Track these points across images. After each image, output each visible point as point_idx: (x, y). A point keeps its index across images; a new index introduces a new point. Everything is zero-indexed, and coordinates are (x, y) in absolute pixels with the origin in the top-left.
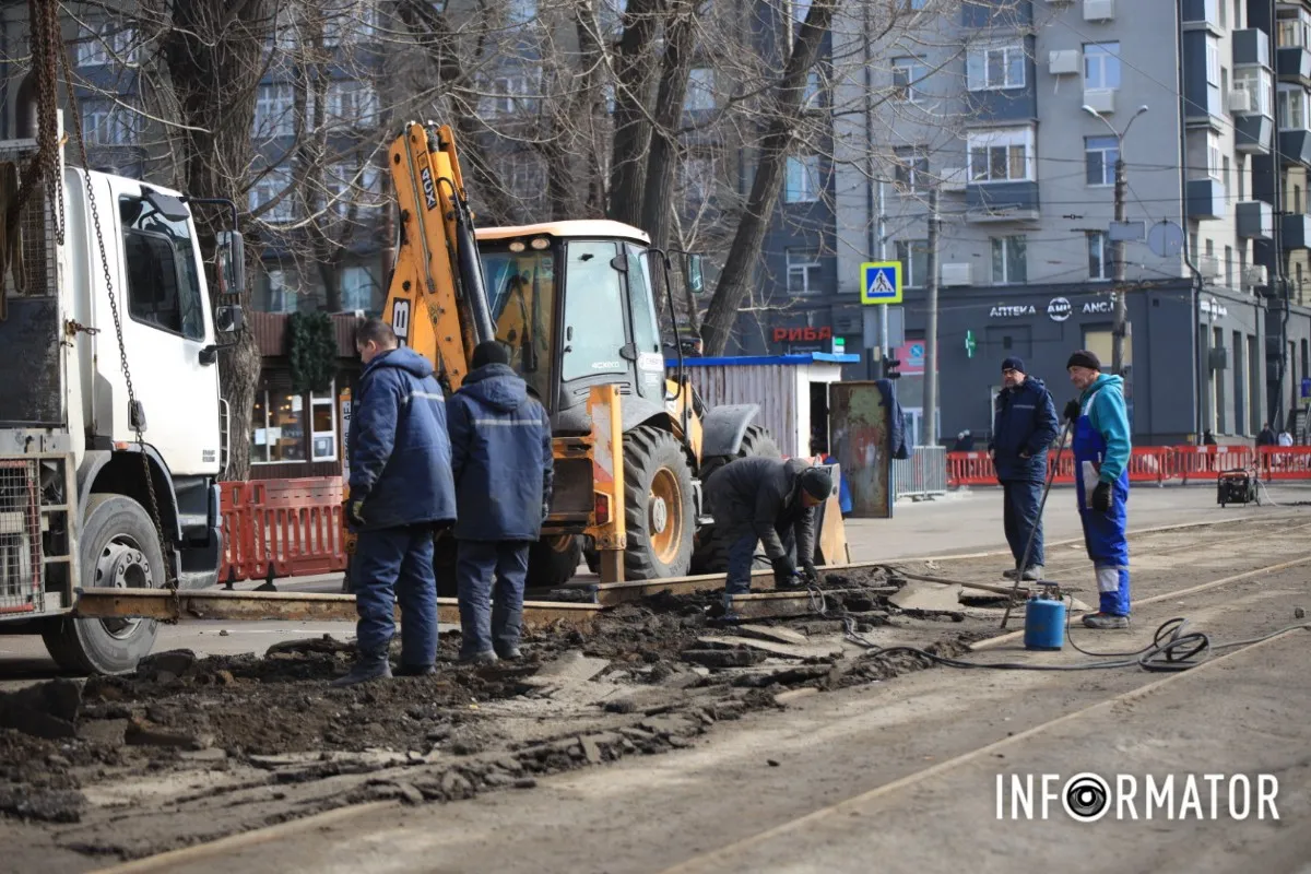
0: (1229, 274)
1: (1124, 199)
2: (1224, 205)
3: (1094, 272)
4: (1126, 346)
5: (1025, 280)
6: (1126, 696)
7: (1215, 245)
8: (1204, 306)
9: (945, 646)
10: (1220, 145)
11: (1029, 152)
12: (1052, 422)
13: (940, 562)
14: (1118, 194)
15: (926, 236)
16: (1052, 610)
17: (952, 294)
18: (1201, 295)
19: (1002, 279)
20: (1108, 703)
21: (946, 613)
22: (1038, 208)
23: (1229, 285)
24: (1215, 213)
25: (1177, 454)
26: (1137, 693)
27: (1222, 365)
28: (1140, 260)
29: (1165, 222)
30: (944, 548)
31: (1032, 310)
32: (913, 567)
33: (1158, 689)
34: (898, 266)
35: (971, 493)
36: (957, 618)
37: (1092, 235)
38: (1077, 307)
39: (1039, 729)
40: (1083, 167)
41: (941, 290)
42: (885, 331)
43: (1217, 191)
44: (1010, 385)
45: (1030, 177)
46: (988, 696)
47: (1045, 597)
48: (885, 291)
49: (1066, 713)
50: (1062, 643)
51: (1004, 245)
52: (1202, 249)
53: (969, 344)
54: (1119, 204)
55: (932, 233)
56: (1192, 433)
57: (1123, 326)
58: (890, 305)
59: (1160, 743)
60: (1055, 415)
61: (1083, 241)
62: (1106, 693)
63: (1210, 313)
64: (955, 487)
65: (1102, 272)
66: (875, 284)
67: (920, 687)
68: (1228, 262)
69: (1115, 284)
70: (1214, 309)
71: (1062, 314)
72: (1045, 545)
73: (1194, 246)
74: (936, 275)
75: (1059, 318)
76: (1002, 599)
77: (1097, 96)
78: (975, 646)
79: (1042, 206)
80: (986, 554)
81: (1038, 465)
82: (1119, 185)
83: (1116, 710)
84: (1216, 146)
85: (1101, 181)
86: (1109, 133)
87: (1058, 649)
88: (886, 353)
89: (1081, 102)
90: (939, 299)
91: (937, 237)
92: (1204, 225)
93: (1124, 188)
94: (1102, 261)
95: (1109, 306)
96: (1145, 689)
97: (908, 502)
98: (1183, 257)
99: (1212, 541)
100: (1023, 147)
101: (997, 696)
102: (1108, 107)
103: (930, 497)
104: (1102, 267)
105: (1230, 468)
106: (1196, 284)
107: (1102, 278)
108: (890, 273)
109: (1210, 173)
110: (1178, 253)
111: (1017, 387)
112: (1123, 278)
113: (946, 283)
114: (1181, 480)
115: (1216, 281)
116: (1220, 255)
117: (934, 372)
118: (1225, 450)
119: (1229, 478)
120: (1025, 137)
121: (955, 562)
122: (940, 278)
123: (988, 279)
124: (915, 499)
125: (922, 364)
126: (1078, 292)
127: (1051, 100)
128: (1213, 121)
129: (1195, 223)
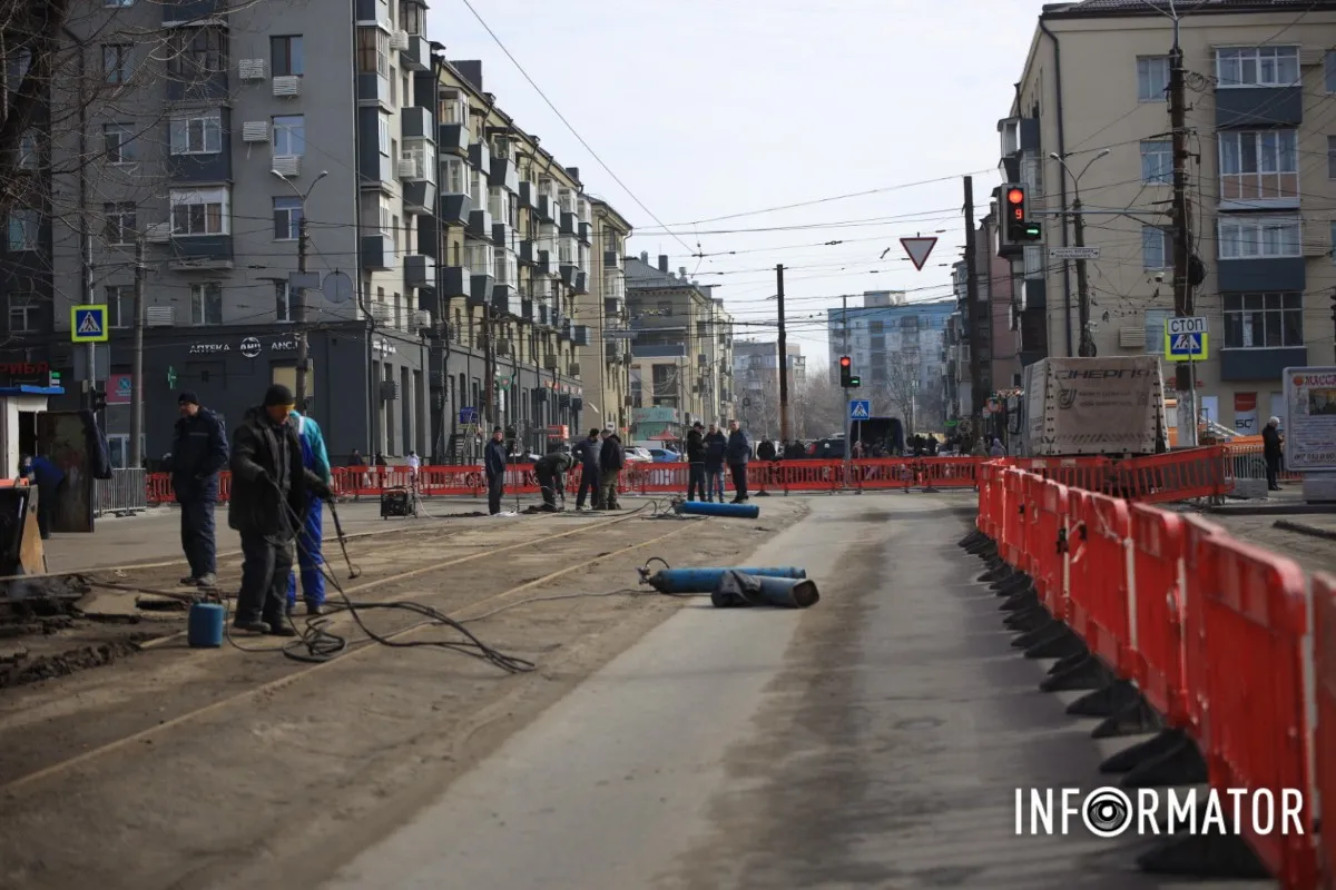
0: (398, 317)
1: (306, 251)
2: (393, 259)
3: (281, 315)
4: (308, 379)
5: (221, 322)
6: (267, 687)
7: (386, 293)
8: (376, 345)
9: (117, 646)
10: (391, 207)
11: (225, 210)
12: (223, 447)
13: (127, 570)
14: (302, 247)
15: (132, 281)
16: (211, 611)
17: (157, 334)
18: (374, 336)
19: (200, 321)
20: (251, 693)
21: (125, 617)
22: (233, 260)
23: (398, 327)
24: (385, 265)
25: (349, 473)
26: (277, 683)
27: (391, 396)
28: (318, 305)
29: (337, 272)
30: (134, 559)
31: (227, 348)
32: (102, 575)
33: (297, 680)
34: (104, 308)
35: (168, 509)
36: (133, 620)
37: (279, 283)
38: (266, 345)
39: (186, 717)
40: (271, 224)
41: (146, 330)
42: (93, 366)
43: (388, 245)
44: (185, 416)
45: (225, 231)
46: (148, 689)
47: (205, 600)
48: (92, 330)
49: (214, 702)
50: (221, 640)
51: (202, 290)
52: (374, 297)
53: (171, 377)
54: (302, 256)
55: (137, 281)
56: (366, 455)
57: (306, 362)
58: (96, 343)
59: (291, 726)
60: (225, 441)
61: (272, 288)
62: (253, 684)
63: (381, 351)
64: (155, 504)
65: (288, 315)
66: (84, 325)
67: (88, 683)
68: (397, 308)
69: (298, 326)
70: (385, 348)
71: (253, 351)
72: (217, 556)
73: (368, 293)
74: (142, 317)
75: (251, 355)
76: (175, 603)
77: (285, 161)
78: (145, 645)
79: (235, 257)
80: (170, 563)
81: (211, 485)
82: (303, 239)
83: (257, 700)
84: (387, 207)
85: (287, 236)
86: (293, 194)
87: (217, 646)
88: (94, 385)
89: (271, 167)
90: (144, 337)
91: (142, 282)
92: (376, 275)
93: (307, 243)
94: (287, 305)
95: (294, 344)
96: (285, 680)
97: (112, 517)
98: (357, 303)
99: (369, 549)
100: (219, 205)
101: (155, 689)
102: (294, 172)
103: (131, 513)
104: (287, 310)
105: (390, 486)
106: (369, 326)
107: (287, 320)
108: (97, 315)
109: (381, 230)
110: (353, 299)
111: (191, 417)
112: (305, 320)
113: (150, 324)
114: (353, 496)
115: (386, 323)
116: (390, 302)
117: (140, 402)
118: (391, 470)
119: (391, 494)
120: (222, 196)
121: (142, 571)
122: (145, 320)
123: (188, 320)
124: (118, 514)
125: (129, 395)
126: (266, 332)
127: (243, 163)
128: (383, 184)
129: (369, 273)
